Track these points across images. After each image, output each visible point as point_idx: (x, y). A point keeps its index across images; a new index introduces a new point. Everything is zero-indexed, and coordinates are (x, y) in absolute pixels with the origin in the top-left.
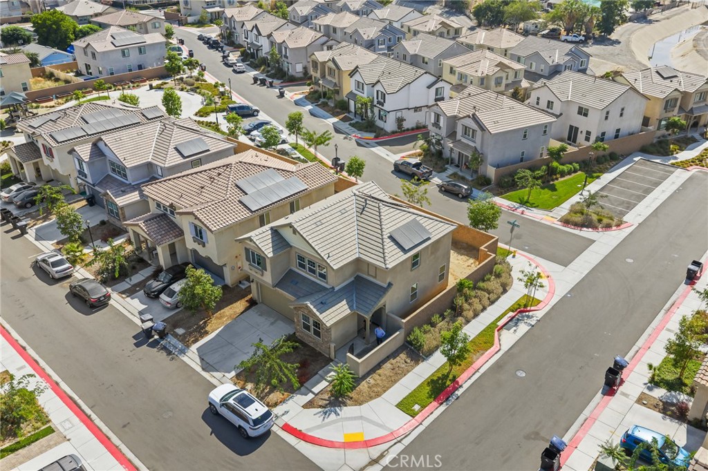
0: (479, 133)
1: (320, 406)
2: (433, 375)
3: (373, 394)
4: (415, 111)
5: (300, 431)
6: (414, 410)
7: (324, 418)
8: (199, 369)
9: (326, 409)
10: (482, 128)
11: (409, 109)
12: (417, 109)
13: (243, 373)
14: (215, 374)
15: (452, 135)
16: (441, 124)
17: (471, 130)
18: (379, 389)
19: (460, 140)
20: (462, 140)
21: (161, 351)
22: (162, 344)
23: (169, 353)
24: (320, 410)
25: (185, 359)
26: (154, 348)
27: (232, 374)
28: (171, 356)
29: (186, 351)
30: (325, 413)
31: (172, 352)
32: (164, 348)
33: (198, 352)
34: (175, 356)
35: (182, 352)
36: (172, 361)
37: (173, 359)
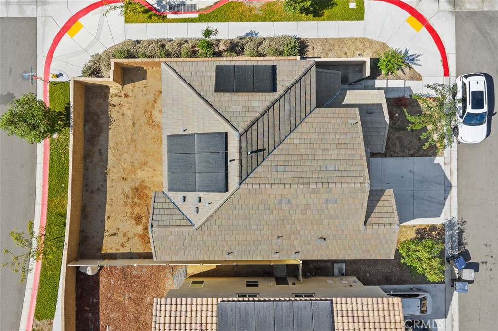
1: (410, 68)
2: (308, 20)
3: (367, 45)
6: (357, 5)
7: (417, 57)
8: (454, 191)
9: (409, 62)
13: (430, 154)
14: (448, 175)
18: (359, 43)
21: (464, 242)
22: (458, 250)
23: (461, 233)
24: (413, 66)
25: (455, 215)
26: (467, 251)
27: (438, 160)
28: (462, 228)
29: (448, 223)
30: (413, 60)
31: (458, 233)
32: (460, 243)
33: (441, 213)
34: (459, 225)
35: (451, 225)
36: (465, 221)
37: (464, 223)
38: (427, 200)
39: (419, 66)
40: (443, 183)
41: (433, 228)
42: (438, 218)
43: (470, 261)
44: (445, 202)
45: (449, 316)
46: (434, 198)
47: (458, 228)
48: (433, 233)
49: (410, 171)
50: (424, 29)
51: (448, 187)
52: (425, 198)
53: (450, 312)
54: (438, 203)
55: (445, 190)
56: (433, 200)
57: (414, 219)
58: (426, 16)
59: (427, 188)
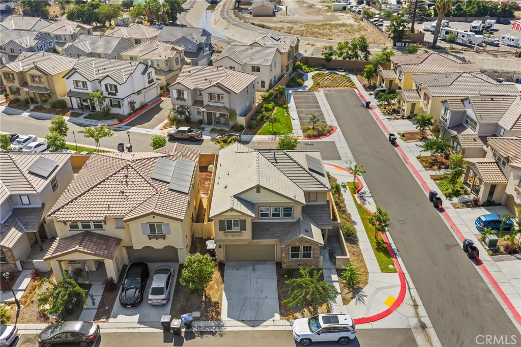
0: (226, 95)
1: (352, 298)
2: (373, 246)
3: (364, 274)
4: (138, 94)
5: (363, 318)
6: (392, 269)
7: (363, 302)
8: (249, 328)
9: (357, 297)
10: (228, 92)
11: (135, 93)
12: (139, 92)
13: (282, 311)
14: (264, 323)
15: (198, 102)
16: (186, 96)
17: (216, 96)
18: (363, 269)
19: (208, 105)
20: (210, 104)
21: (204, 336)
22: (196, 332)
23: (213, 333)
24: (354, 300)
25: (228, 329)
26: (195, 337)
27: (277, 316)
28: (217, 334)
29: (222, 324)
30: (359, 299)
31: (212, 331)
32: (202, 333)
33: (231, 318)
34: (219, 332)
35: (220, 326)
36: (222, 336)
37: (221, 335)
38: (242, 308)
39: (355, 303)
40: (257, 319)
41: (219, 313)
42: (227, 316)
43: (185, 340)
44: (240, 321)
45: (139, 325)
46: (244, 313)
47: (217, 332)
48: (214, 314)
49: (267, 297)
50: (386, 308)
51: (254, 323)
52: (244, 307)
53: (142, 326)
54: (239, 316)
55: (251, 321)
56: (242, 313)
57: (227, 299)
58: (399, 309)
59: (253, 308)
